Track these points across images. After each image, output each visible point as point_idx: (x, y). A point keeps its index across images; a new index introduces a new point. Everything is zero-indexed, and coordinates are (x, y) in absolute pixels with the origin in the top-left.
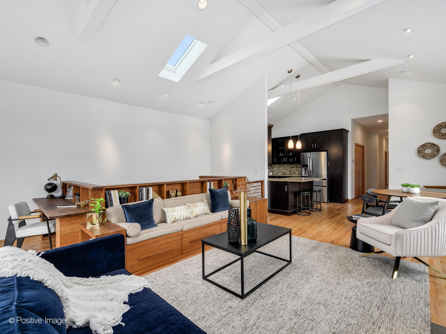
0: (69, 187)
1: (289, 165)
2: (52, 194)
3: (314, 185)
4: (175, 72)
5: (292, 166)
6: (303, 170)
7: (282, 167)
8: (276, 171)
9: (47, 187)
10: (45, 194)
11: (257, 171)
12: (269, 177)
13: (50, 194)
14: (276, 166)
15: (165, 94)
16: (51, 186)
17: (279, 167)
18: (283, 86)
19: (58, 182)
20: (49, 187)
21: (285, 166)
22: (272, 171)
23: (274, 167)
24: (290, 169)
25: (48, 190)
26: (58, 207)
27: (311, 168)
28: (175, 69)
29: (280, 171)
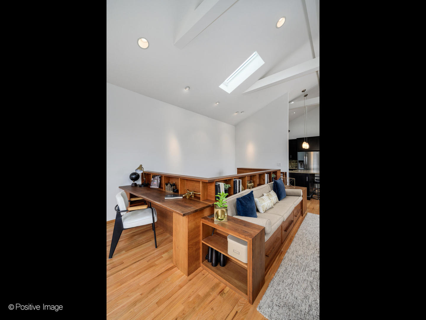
0: (154, 177)
2: (135, 182)
3: (315, 176)
4: (227, 86)
6: (299, 164)
9: (132, 176)
10: (130, 183)
11: (280, 165)
12: (290, 170)
13: (134, 182)
15: (216, 103)
16: (135, 176)
18: (293, 103)
19: (140, 172)
20: (134, 176)
25: (132, 179)
26: (165, 198)
27: (307, 163)
28: (228, 83)
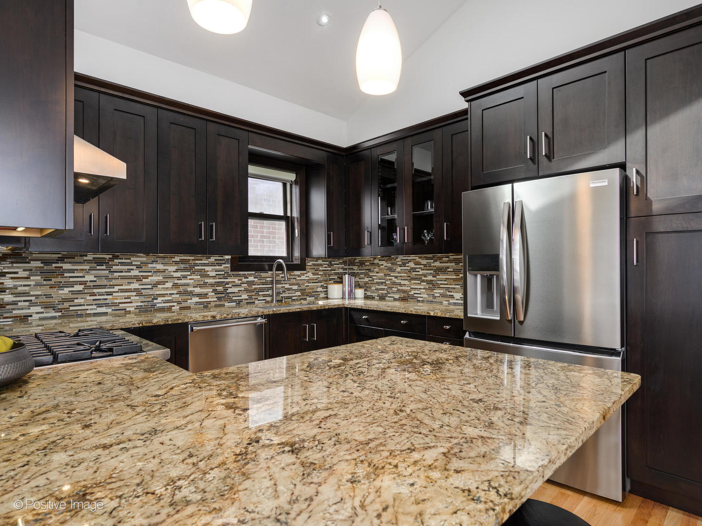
1: (424, 262)
5: (437, 264)
6: (476, 282)
7: (399, 269)
8: (378, 283)
14: (378, 265)
17: (390, 269)
21: (412, 265)
22: (366, 283)
23: (372, 268)
24: (430, 278)
29: (394, 283)
